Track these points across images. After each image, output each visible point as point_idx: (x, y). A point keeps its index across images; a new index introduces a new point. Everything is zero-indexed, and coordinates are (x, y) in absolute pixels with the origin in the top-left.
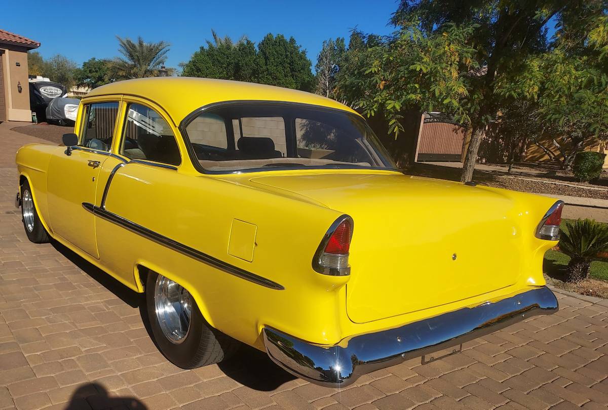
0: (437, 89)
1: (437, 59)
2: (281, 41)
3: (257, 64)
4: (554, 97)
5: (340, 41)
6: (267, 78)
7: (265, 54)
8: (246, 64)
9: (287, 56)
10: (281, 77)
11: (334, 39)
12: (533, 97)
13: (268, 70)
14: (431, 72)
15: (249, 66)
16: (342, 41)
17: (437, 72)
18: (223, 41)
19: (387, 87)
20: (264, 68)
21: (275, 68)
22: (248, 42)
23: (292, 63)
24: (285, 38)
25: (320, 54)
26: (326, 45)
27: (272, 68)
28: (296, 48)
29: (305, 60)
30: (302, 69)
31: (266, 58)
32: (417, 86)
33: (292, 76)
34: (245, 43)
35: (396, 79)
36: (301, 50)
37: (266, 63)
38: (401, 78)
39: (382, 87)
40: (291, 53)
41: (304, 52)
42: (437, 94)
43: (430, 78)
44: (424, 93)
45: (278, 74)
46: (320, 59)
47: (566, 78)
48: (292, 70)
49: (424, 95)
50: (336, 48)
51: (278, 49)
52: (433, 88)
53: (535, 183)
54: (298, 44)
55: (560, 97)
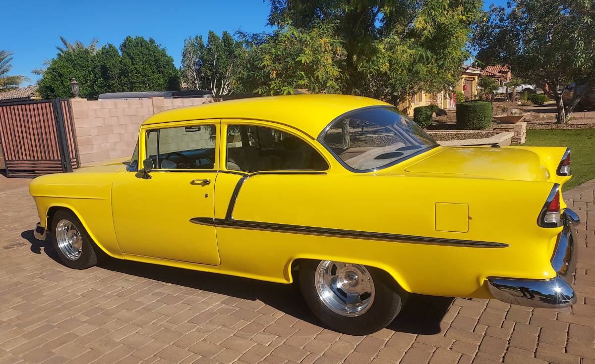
0: (320, 74)
1: (315, 51)
2: (141, 43)
3: (125, 65)
4: (398, 70)
5: (198, 38)
6: (136, 76)
7: (129, 55)
8: (113, 65)
9: (151, 55)
10: (149, 74)
11: (193, 37)
12: (386, 72)
13: (136, 69)
14: (313, 61)
15: (116, 67)
16: (200, 38)
17: (318, 60)
18: (74, 46)
19: (278, 76)
20: (132, 67)
21: (142, 66)
22: (110, 46)
23: (156, 61)
24: (145, 39)
25: (183, 51)
26: (187, 43)
27: (139, 67)
28: (157, 47)
29: (167, 57)
30: (166, 65)
31: (132, 59)
32: (303, 73)
33: (159, 71)
34: (107, 47)
35: (285, 69)
36: (161, 48)
37: (133, 63)
38: (290, 68)
39: (274, 76)
40: (154, 52)
41: (164, 50)
42: (320, 77)
43: (313, 66)
44: (309, 78)
45: (146, 72)
46: (184, 55)
47: (405, 55)
48: (158, 67)
49: (310, 79)
50: (196, 44)
51: (140, 49)
52: (317, 74)
53: (389, 136)
54: (157, 43)
55: (402, 70)
